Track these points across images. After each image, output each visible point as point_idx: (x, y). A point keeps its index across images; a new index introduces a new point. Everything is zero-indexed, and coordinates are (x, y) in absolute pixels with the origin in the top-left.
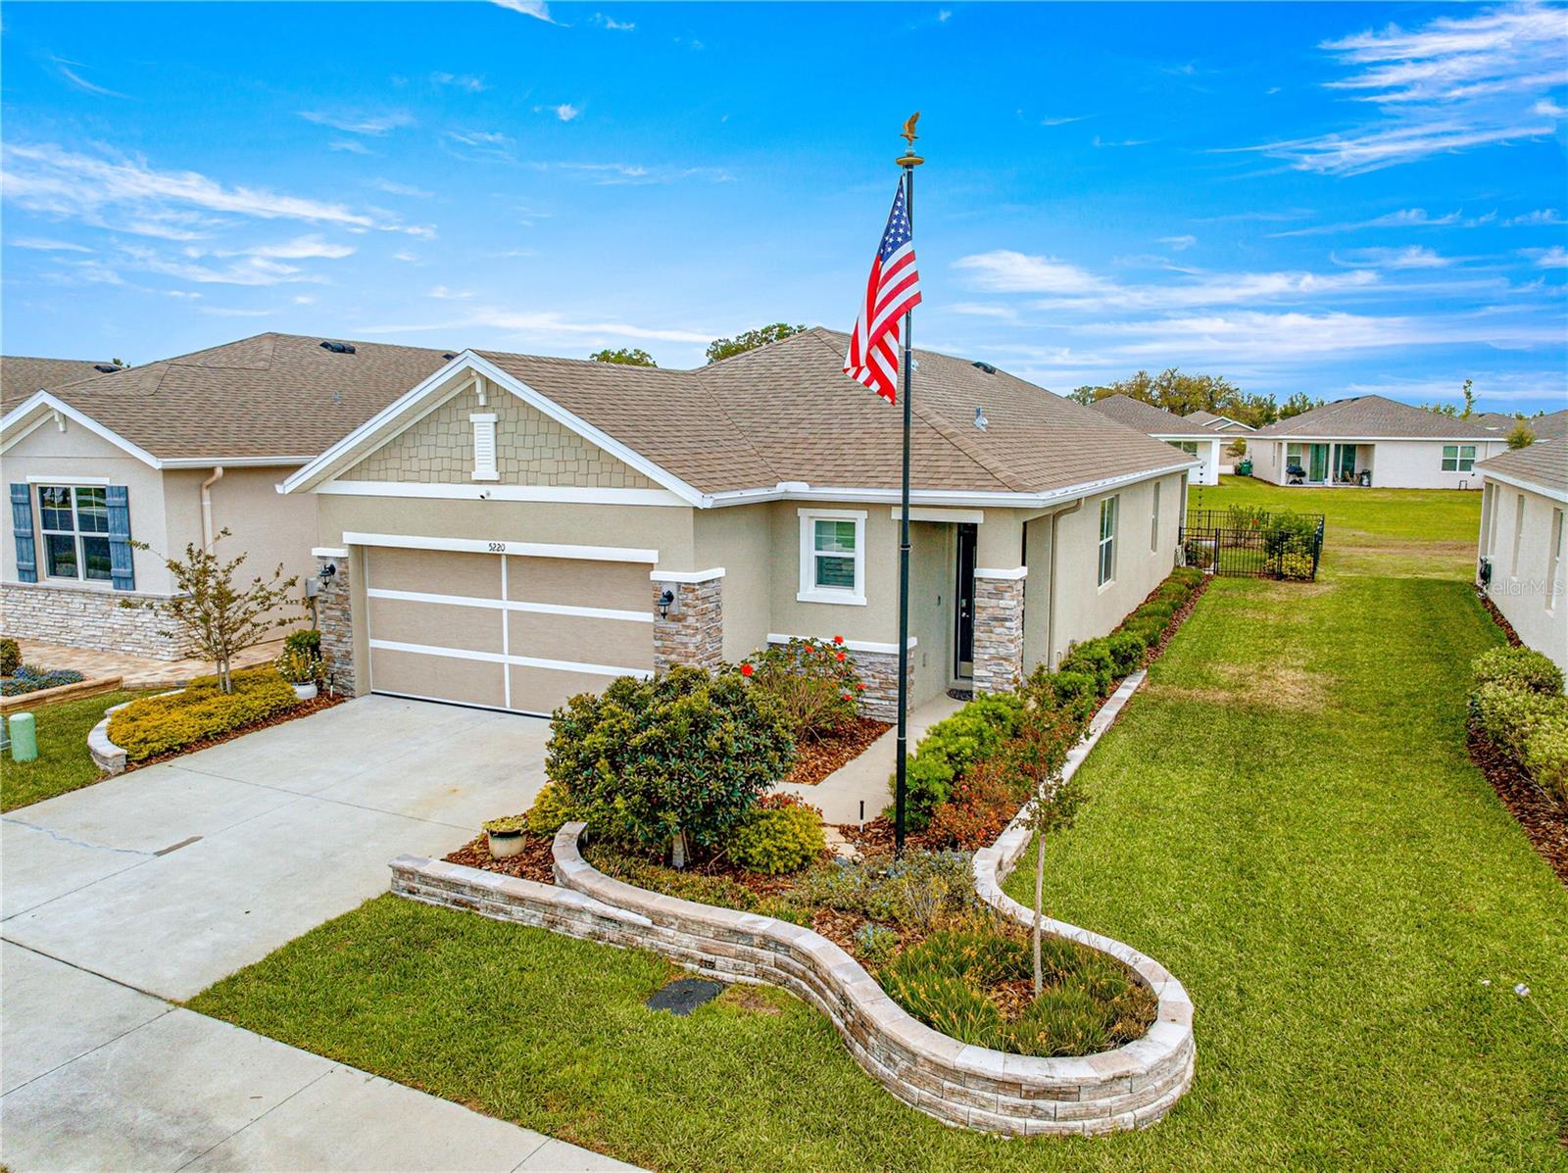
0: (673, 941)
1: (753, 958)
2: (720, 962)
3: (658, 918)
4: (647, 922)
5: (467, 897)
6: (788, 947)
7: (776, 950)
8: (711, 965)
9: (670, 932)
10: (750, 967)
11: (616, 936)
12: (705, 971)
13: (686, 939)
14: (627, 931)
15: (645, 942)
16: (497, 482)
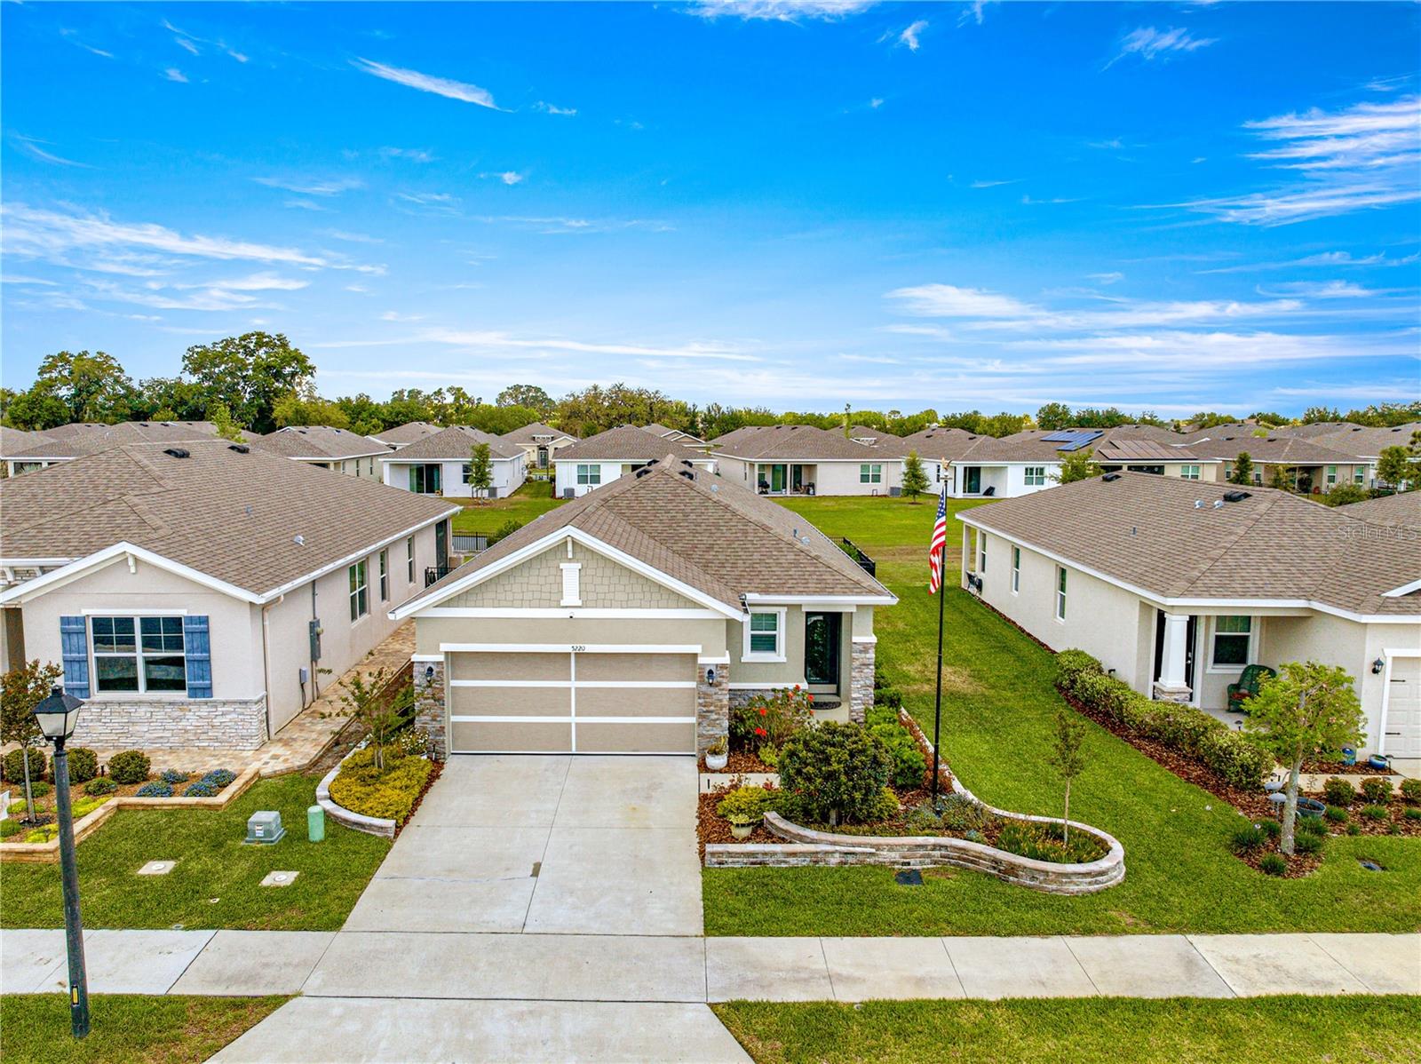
0: (886, 856)
1: (929, 856)
2: (912, 861)
3: (878, 847)
4: (873, 850)
5: (760, 859)
6: (946, 847)
7: (940, 850)
8: (909, 864)
9: (885, 853)
10: (928, 860)
11: (854, 861)
12: (905, 867)
13: (893, 854)
14: (861, 858)
15: (871, 860)
16: (580, 607)
